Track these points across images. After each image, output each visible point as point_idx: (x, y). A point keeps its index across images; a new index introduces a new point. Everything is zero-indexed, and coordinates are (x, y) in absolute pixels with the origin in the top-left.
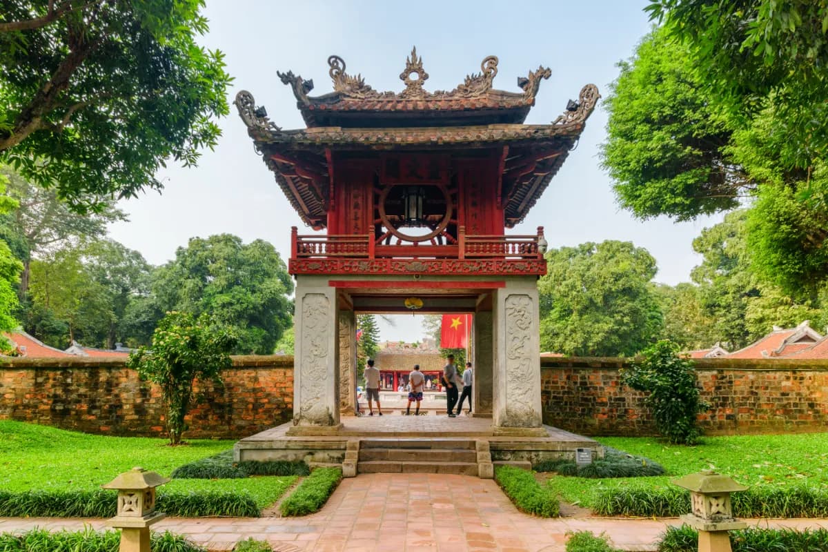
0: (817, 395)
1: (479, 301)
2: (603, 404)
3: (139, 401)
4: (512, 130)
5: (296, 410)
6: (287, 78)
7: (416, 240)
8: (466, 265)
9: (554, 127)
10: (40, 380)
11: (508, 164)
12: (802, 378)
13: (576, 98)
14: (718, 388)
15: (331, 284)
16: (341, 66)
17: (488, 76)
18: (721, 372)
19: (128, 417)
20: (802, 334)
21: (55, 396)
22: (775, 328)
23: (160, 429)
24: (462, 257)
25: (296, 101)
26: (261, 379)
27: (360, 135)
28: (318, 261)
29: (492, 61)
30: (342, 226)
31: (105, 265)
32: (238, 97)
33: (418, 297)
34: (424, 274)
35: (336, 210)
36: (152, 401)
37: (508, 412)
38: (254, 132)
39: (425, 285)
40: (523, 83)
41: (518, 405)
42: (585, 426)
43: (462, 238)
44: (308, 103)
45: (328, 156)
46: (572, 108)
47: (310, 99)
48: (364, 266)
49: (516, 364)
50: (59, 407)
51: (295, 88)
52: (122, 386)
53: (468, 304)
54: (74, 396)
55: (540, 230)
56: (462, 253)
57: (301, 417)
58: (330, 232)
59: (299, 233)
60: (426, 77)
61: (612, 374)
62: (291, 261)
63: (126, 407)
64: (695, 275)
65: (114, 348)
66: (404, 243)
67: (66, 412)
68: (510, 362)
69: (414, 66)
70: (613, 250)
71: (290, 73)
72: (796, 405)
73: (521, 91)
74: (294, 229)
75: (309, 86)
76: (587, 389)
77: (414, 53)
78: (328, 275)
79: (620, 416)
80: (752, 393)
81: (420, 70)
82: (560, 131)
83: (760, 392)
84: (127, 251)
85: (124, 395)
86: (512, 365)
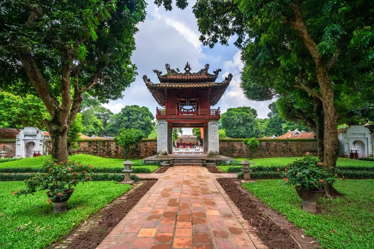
0: (292, 148)
1: (205, 125)
2: (237, 150)
3: (116, 150)
4: (212, 84)
5: (158, 151)
6: (155, 71)
7: (188, 110)
8: (200, 116)
9: (222, 83)
10: (90, 144)
11: (211, 92)
12: (288, 143)
13: (227, 77)
14: (267, 146)
15: (166, 121)
16: (169, 66)
17: (207, 69)
18: (267, 142)
19: (113, 154)
20: (296, 133)
21: (94, 148)
22: (289, 131)
23: (121, 157)
24: (199, 115)
25: (157, 77)
26: (148, 144)
27: (174, 85)
28: (163, 115)
29: (208, 65)
30: (169, 107)
31: (100, 113)
32: (143, 77)
33: (188, 124)
34: (190, 119)
35: (167, 103)
36: (119, 150)
37: (211, 151)
38: (147, 85)
39: (190, 121)
40: (214, 72)
41: (214, 150)
42: (232, 156)
43: (199, 110)
44: (161, 77)
45: (166, 90)
46: (226, 79)
47: (161, 76)
48: (175, 117)
49: (213, 140)
50: (95, 151)
51: (157, 73)
52: (111, 146)
53: (202, 125)
54: (99, 149)
55: (219, 108)
56: (199, 114)
57: (159, 153)
58: (166, 108)
59: (158, 109)
60: (191, 69)
61: (240, 143)
62: (156, 116)
63: (112, 151)
64: (269, 115)
65: (103, 136)
66: (185, 111)
67: (97, 153)
68: (211, 140)
69: (188, 66)
70: (245, 109)
71: (156, 70)
72: (286, 150)
73: (214, 74)
74: (157, 108)
75: (161, 73)
76: (233, 147)
77: (187, 63)
78: (166, 119)
79: (242, 153)
80: (275, 147)
81: (189, 67)
82: (223, 84)
83: (277, 147)
84: (106, 109)
85: (112, 148)
86: (212, 141)
